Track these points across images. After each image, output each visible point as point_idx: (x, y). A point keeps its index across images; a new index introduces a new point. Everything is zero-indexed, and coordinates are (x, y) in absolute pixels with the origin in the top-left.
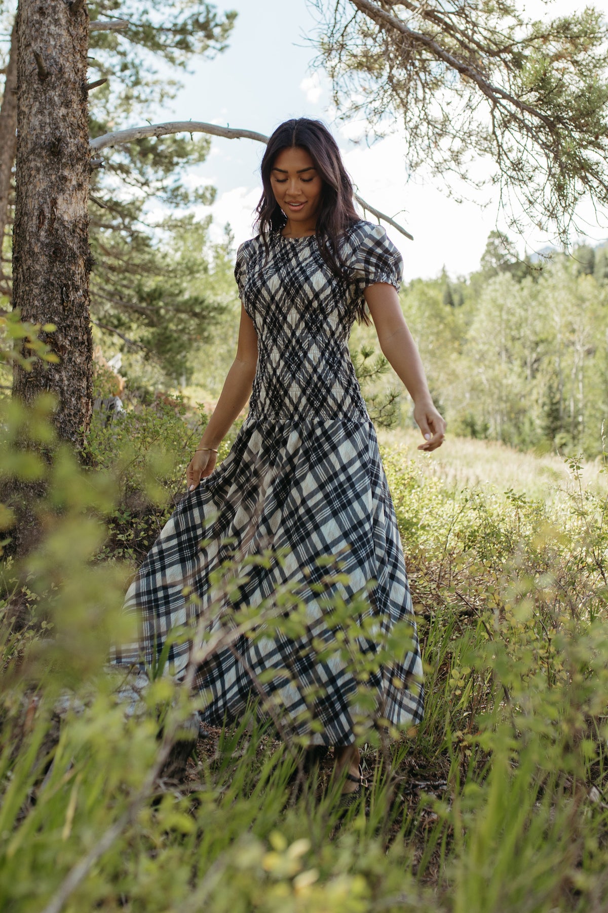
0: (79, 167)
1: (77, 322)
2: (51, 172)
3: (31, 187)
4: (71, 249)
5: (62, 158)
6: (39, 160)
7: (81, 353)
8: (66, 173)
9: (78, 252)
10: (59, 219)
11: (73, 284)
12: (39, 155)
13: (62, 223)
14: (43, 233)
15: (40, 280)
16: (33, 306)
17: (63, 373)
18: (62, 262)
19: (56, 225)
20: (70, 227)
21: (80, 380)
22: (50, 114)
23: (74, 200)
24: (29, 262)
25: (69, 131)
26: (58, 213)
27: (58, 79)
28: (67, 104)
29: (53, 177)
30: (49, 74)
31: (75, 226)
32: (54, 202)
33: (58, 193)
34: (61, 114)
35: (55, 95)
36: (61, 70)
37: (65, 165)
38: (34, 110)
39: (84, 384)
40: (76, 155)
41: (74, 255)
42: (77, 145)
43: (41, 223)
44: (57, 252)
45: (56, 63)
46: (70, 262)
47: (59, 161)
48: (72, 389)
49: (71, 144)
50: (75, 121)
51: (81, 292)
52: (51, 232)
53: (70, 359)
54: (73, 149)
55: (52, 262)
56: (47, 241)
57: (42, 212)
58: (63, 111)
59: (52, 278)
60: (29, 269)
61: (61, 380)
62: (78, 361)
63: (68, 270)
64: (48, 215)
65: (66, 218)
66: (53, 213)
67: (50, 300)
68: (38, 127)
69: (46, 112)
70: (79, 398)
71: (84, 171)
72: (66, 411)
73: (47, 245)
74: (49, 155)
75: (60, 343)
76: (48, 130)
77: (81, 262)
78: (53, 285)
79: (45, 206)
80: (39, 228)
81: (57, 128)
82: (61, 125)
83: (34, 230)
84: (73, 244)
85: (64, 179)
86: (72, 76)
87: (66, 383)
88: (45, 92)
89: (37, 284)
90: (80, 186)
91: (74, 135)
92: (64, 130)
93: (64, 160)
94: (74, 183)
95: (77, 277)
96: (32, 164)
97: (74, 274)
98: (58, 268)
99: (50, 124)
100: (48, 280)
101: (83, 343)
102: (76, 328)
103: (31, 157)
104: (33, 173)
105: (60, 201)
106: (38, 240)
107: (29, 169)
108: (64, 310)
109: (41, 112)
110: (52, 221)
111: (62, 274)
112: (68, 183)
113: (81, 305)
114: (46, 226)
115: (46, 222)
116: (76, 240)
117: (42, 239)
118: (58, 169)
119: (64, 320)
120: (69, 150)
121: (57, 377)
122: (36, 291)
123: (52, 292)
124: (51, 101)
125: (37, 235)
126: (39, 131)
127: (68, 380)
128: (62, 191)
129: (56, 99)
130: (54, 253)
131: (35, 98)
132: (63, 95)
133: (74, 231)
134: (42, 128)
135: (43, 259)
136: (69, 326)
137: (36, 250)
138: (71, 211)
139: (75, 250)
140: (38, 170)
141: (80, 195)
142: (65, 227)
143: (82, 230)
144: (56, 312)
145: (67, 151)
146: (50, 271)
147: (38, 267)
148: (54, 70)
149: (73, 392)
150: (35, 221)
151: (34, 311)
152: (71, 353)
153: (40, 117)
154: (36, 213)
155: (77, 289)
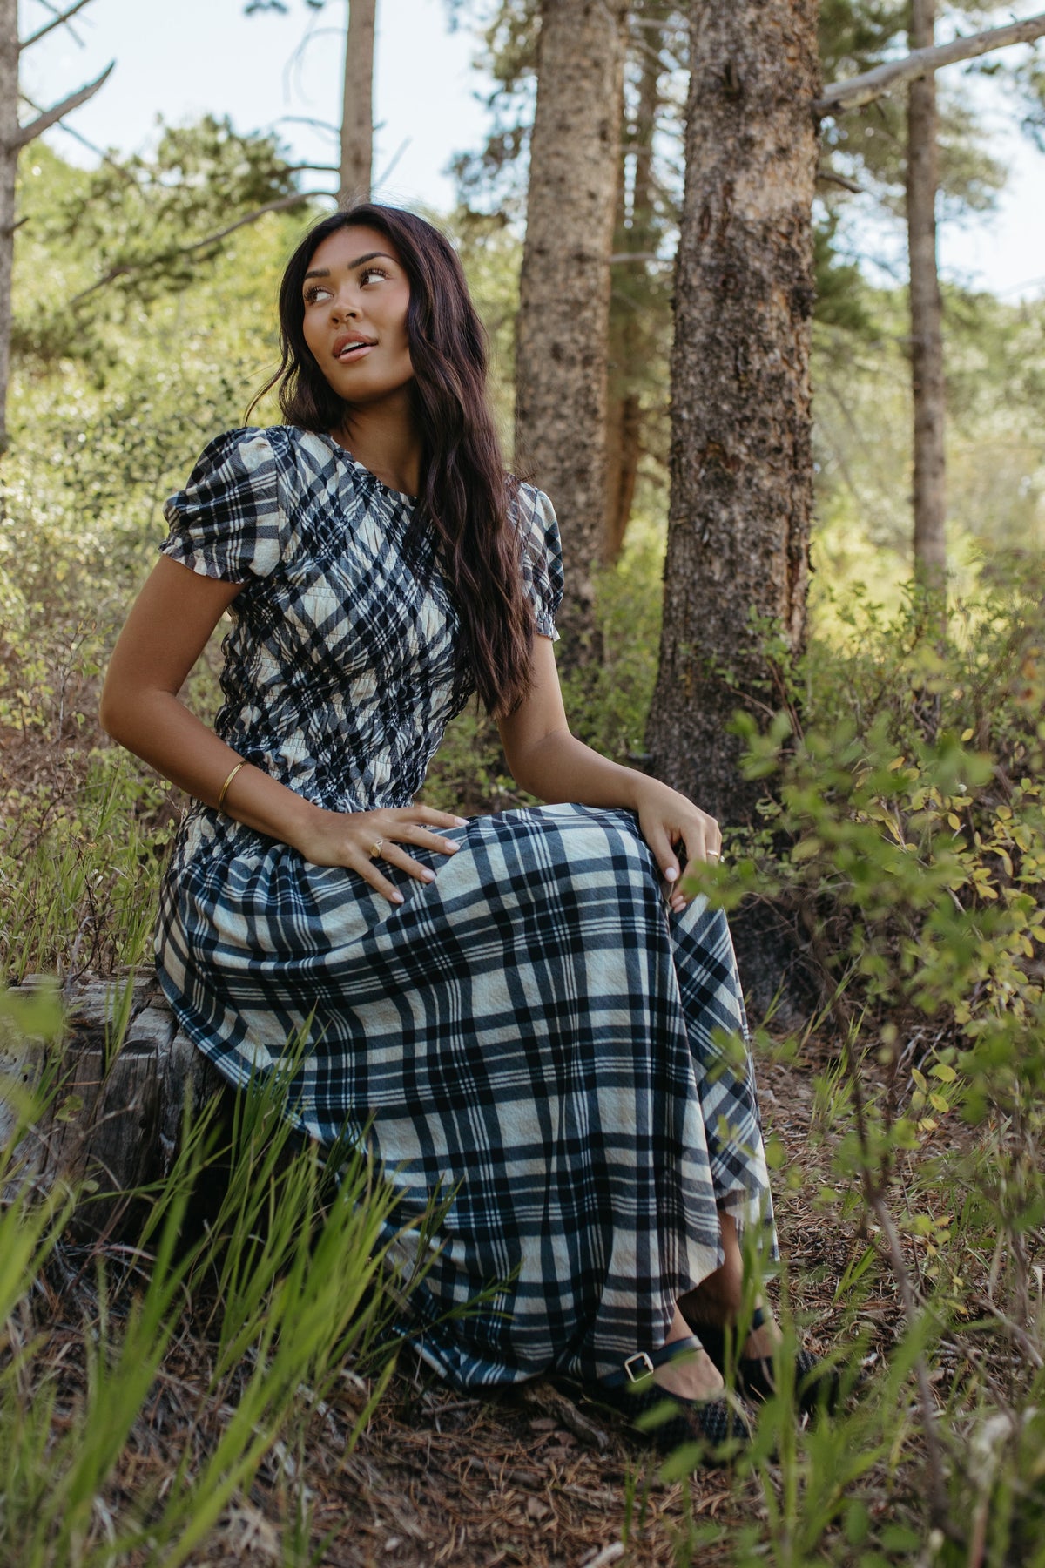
0: (783, 117)
1: (767, 410)
2: (727, 133)
3: (693, 167)
4: (756, 273)
5: (746, 103)
6: (706, 114)
7: (774, 471)
8: (754, 131)
9: (769, 278)
10: (736, 219)
11: (759, 340)
12: (708, 107)
13: (741, 224)
14: (706, 250)
15: (699, 336)
17: (737, 508)
18: (737, 300)
19: (730, 232)
20: (758, 231)
21: (771, 520)
22: (728, 25)
23: (767, 181)
25: (761, 50)
26: (736, 208)
29: (730, 143)
31: (767, 229)
32: (729, 189)
33: (737, 170)
34: (746, 23)
37: (751, 117)
38: (705, 22)
39: (782, 529)
40: (774, 93)
41: (761, 285)
42: (777, 75)
43: (704, 232)
44: (729, 281)
46: (753, 298)
47: (741, 108)
48: (751, 537)
49: (766, 78)
50: (778, 29)
51: (777, 354)
52: (722, 245)
53: (749, 482)
54: (770, 82)
55: (720, 301)
56: (714, 263)
57: (706, 210)
58: (752, 14)
59: (719, 330)
61: (732, 521)
62: (767, 484)
63: (751, 313)
64: (716, 214)
65: (751, 215)
66: (725, 208)
67: (715, 372)
68: (707, 55)
69: (722, 23)
70: (768, 554)
71: (792, 123)
72: (740, 579)
73: (713, 270)
74: (722, 103)
75: (730, 452)
76: (724, 55)
77: (777, 296)
78: (719, 343)
79: (713, 198)
80: (701, 240)
81: (740, 48)
82: (748, 40)
83: (692, 244)
84: (760, 263)
85: (748, 142)
87: (741, 525)
89: (693, 345)
90: (783, 152)
91: (774, 56)
92: (753, 50)
93: (749, 107)
94: (770, 147)
95: (770, 326)
96: (697, 125)
97: (762, 319)
98: (730, 310)
99: (726, 44)
100: (712, 337)
101: (778, 450)
102: (764, 423)
103: (696, 112)
105: (739, 187)
106: (698, 263)
107: (693, 134)
108: (740, 389)
109: (713, 25)
110: (724, 224)
111: (737, 321)
112: (756, 150)
113: (778, 379)
114: (712, 235)
115: (713, 228)
116: (769, 256)
117: (706, 260)
118: (738, 125)
119: (739, 408)
120: (760, 86)
121: (724, 515)
122: (692, 358)
123: (719, 357)
125: (697, 254)
126: (708, 61)
127: (745, 520)
128: (746, 165)
130: (724, 283)
133: (765, 239)
134: (714, 53)
135: (705, 297)
136: (748, 419)
137: (695, 282)
138: (761, 202)
139: (765, 273)
140: (705, 134)
141: (781, 169)
142: (747, 233)
143: (786, 236)
144: (725, 394)
145: (755, 89)
146: (715, 319)
147: (696, 313)
149: (755, 544)
150: (696, 229)
152: (751, 468)
153: (712, 34)
154: (697, 214)
155: (767, 348)
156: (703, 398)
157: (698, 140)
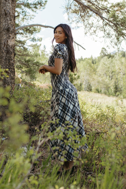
0: (13, 34)
1: (12, 67)
2: (7, 35)
3: (3, 38)
7: (13, 74)
8: (10, 35)
9: (12, 52)
12: (5, 31)
14: (5, 48)
15: (4, 58)
16: (2, 64)
17: (9, 78)
18: (9, 54)
19: (8, 46)
20: (11, 47)
21: (12, 80)
22: (7, 22)
24: (2, 54)
26: (8, 44)
27: (9, 15)
28: (11, 20)
30: (7, 14)
31: (12, 46)
32: (8, 41)
33: (8, 39)
35: (8, 18)
36: (10, 13)
37: (10, 33)
39: (13, 81)
40: (12, 31)
42: (13, 29)
43: (5, 46)
44: (8, 52)
46: (11, 54)
47: (9, 32)
48: (10, 82)
49: (12, 29)
50: (13, 24)
51: (13, 61)
52: (7, 48)
55: (7, 54)
57: (5, 43)
58: (10, 22)
60: (2, 55)
61: (8, 80)
62: (12, 76)
63: (10, 56)
64: (6, 44)
65: (10, 45)
66: (7, 43)
70: (12, 84)
73: (6, 50)
74: (7, 31)
75: (8, 72)
76: (7, 26)
77: (13, 54)
80: (4, 47)
81: (9, 25)
82: (10, 25)
83: (3, 47)
84: (11, 50)
85: (10, 36)
86: (12, 14)
88: (6, 18)
90: (13, 38)
91: (12, 27)
92: (10, 26)
94: (12, 37)
95: (12, 57)
96: (3, 33)
98: (8, 55)
100: (6, 58)
101: (13, 72)
102: (12, 69)
103: (3, 31)
104: (3, 35)
105: (9, 41)
107: (2, 34)
108: (9, 65)
109: (5, 22)
110: (7, 45)
113: (13, 64)
114: (6, 46)
117: (5, 49)
119: (9, 67)
122: (3, 60)
123: (7, 61)
124: (7, 20)
125: (4, 48)
127: (10, 80)
131: (4, 19)
132: (10, 18)
134: (5, 25)
135: (5, 53)
137: (3, 51)
138: (11, 43)
140: (4, 34)
141: (13, 40)
143: (13, 47)
144: (7, 65)
146: (6, 56)
147: (4, 55)
148: (8, 13)
150: (3, 45)
151: (3, 65)
152: (10, 74)
153: (5, 23)
154: (4, 44)
155: (12, 60)
156: (5, 65)
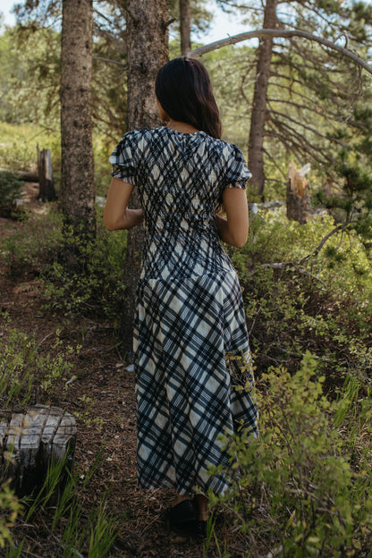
2: (142, 84)
3: (131, 94)
5: (148, 74)
6: (134, 77)
8: (151, 83)
10: (146, 113)
12: (135, 74)
13: (148, 115)
14: (137, 123)
19: (144, 117)
20: (153, 117)
22: (140, 47)
25: (152, 56)
26: (146, 109)
27: (145, 23)
28: (151, 39)
29: (143, 87)
30: (139, 21)
31: (156, 116)
32: (144, 103)
33: (146, 96)
34: (146, 47)
35: (143, 35)
36: (146, 18)
37: (150, 79)
38: (132, 45)
42: (157, 65)
43: (136, 117)
45: (144, 13)
47: (146, 76)
49: (153, 65)
50: (157, 49)
52: (142, 122)
54: (155, 67)
57: (136, 110)
58: (148, 44)
64: (140, 111)
65: (151, 112)
66: (142, 109)
68: (134, 57)
69: (138, 46)
74: (140, 74)
76: (140, 57)
79: (138, 106)
80: (135, 120)
81: (145, 55)
82: (147, 53)
83: (132, 121)
85: (149, 87)
86: (154, 20)
88: (137, 33)
91: (156, 58)
92: (149, 56)
93: (149, 76)
96: (131, 80)
99: (140, 53)
103: (131, 76)
105: (147, 102)
106: (134, 127)
109: (135, 46)
110: (142, 115)
112: (152, 90)
114: (139, 118)
115: (139, 115)
117: (137, 126)
118: (145, 81)
120: (152, 68)
124: (141, 39)
125: (134, 124)
126: (135, 59)
128: (149, 95)
129: (144, 37)
131: (133, 38)
132: (148, 33)
133: (156, 120)
134: (136, 56)
138: (154, 107)
140: (134, 83)
142: (150, 118)
145: (150, 69)
148: (142, 18)
150: (133, 116)
153: (135, 50)
154: (133, 110)
157: (132, 85)
